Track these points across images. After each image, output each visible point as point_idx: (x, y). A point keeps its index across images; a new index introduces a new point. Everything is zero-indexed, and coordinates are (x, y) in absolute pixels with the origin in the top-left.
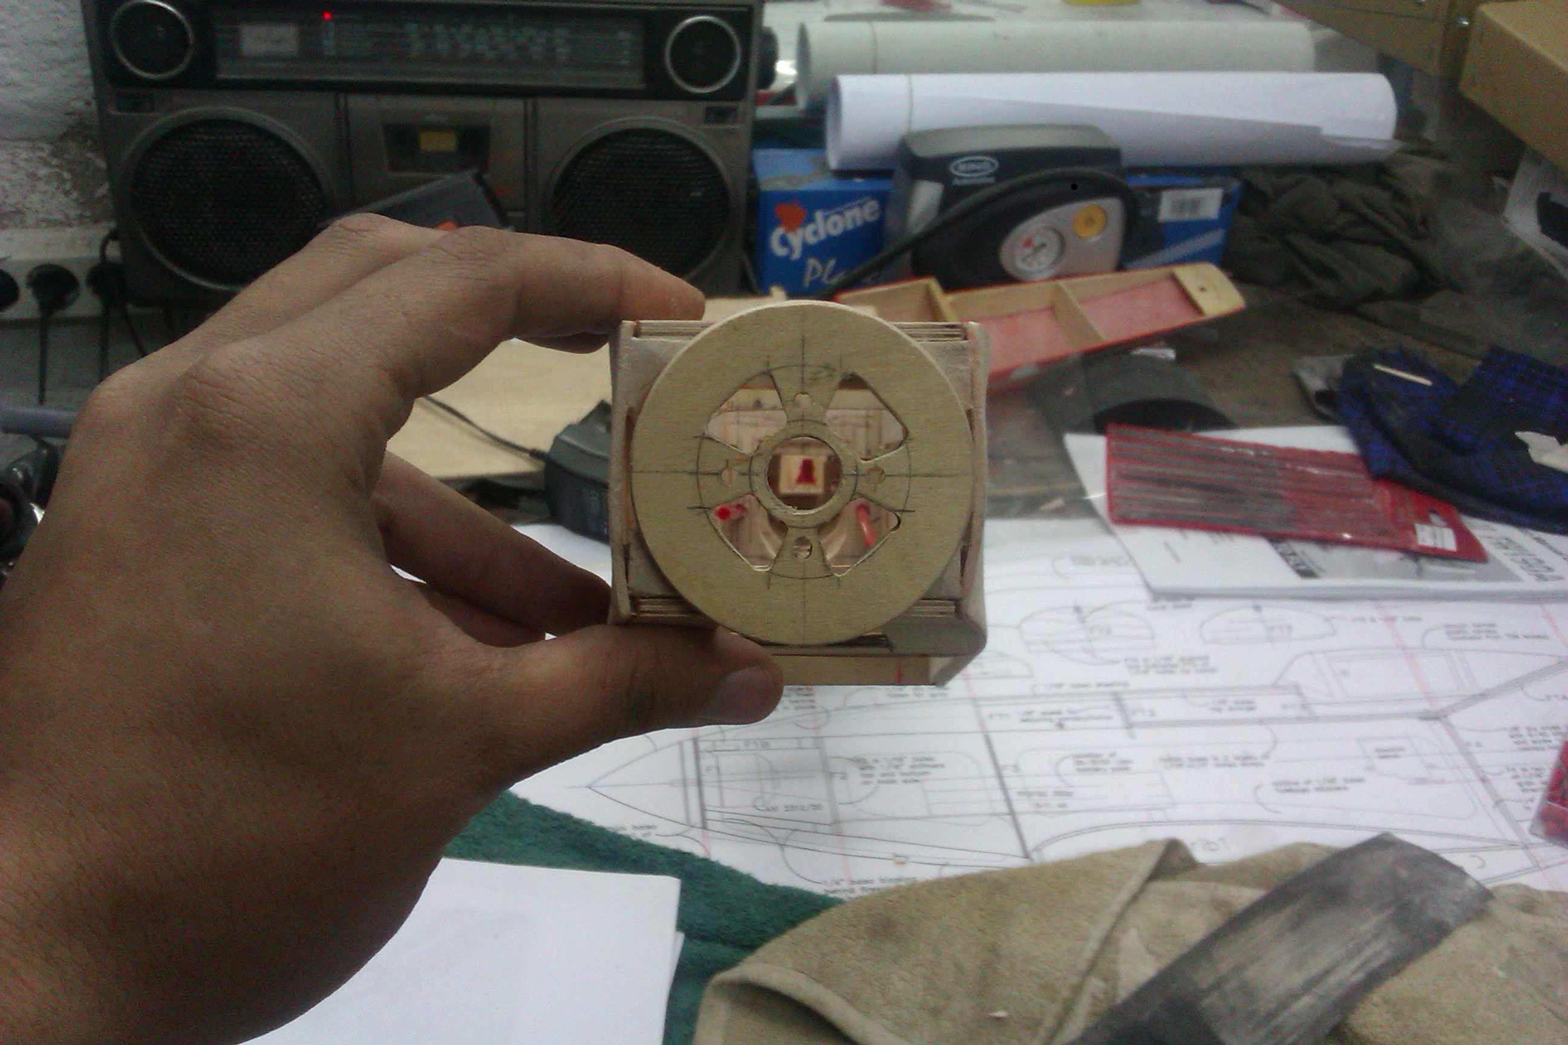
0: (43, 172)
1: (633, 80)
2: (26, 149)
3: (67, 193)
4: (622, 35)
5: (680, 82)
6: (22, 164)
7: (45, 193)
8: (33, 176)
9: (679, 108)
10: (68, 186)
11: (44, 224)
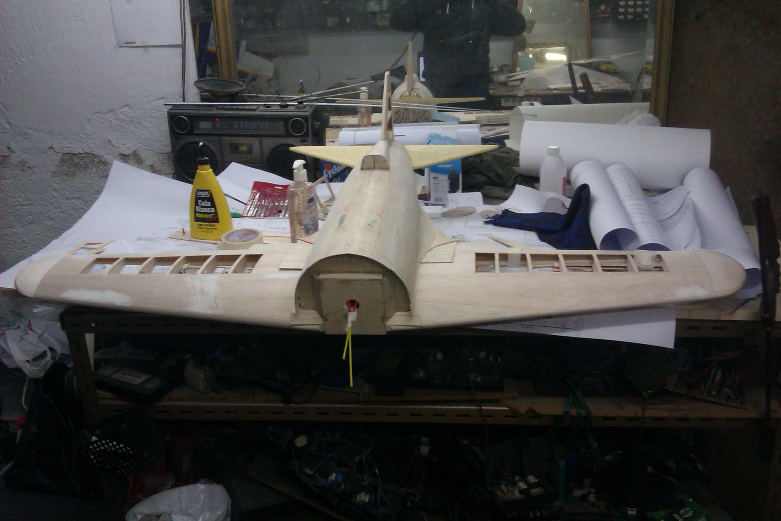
0: (166, 161)
1: (284, 133)
2: (162, 156)
3: (170, 167)
4: (280, 123)
5: (293, 133)
6: (161, 159)
7: (165, 166)
8: (163, 162)
9: (294, 139)
10: (171, 165)
11: (165, 174)
